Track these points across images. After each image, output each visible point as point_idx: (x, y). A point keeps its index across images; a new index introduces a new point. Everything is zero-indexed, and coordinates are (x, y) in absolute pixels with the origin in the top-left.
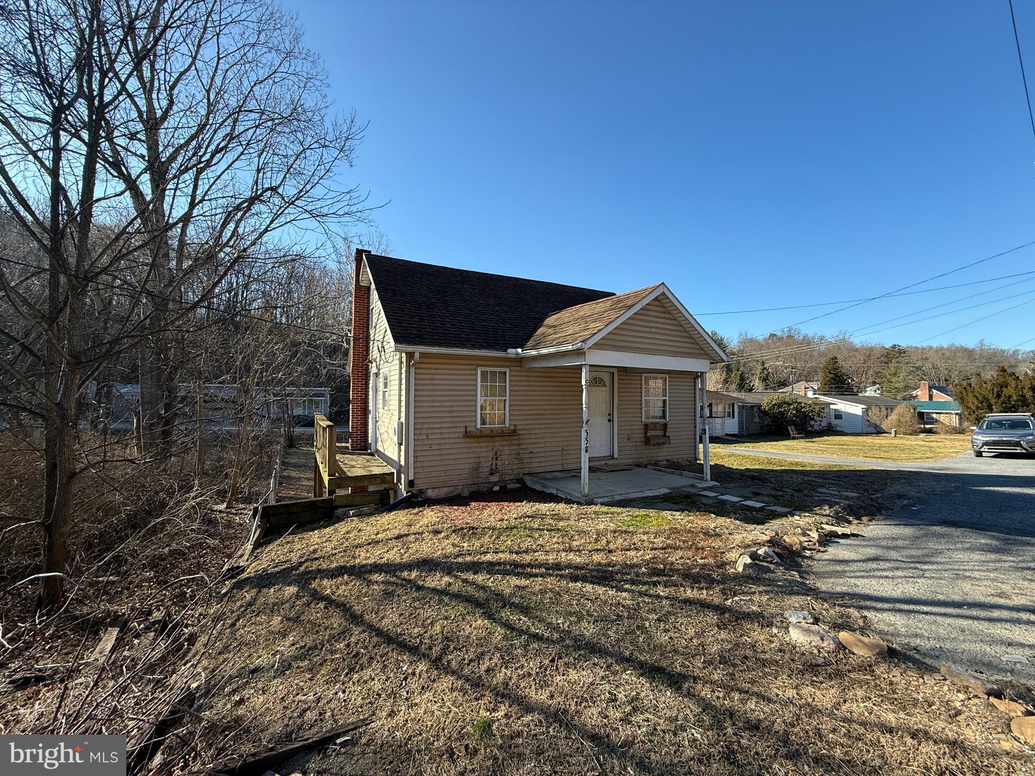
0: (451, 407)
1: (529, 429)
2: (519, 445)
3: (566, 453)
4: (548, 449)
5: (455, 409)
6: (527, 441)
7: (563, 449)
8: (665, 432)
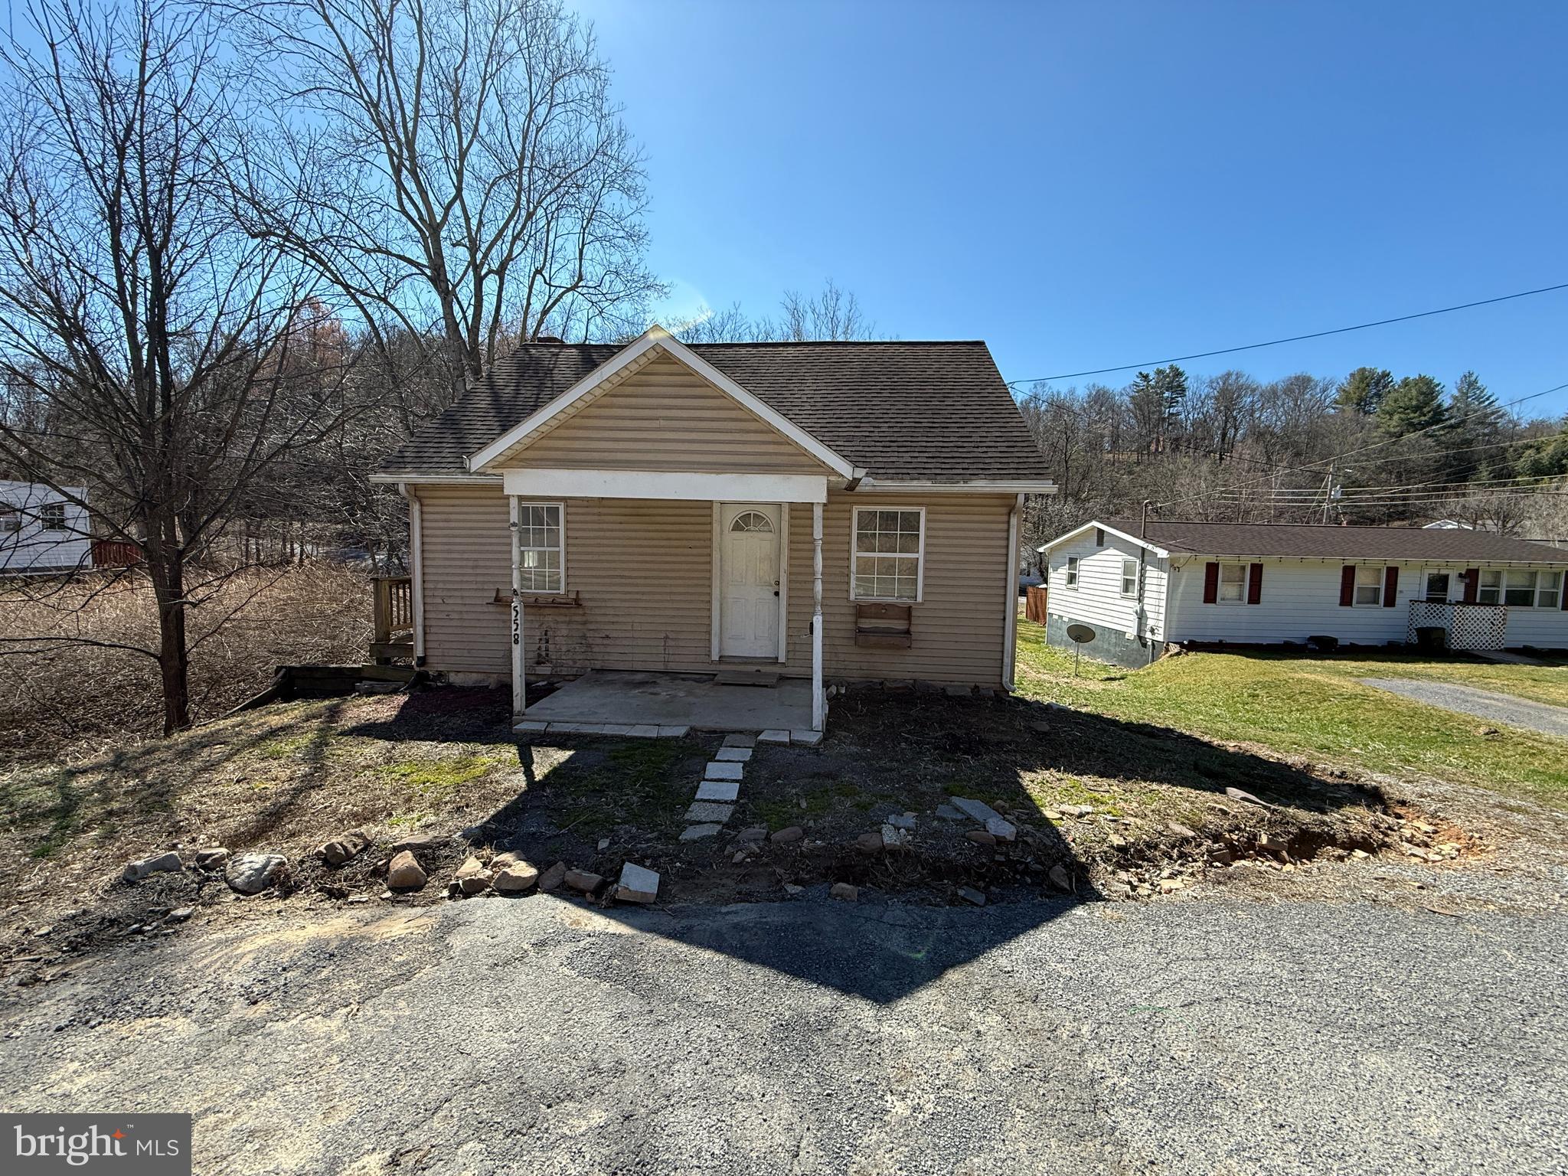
0: (476, 560)
1: (604, 600)
2: (585, 623)
3: (672, 643)
4: (636, 635)
5: (481, 563)
6: (599, 619)
7: (667, 638)
8: (910, 624)
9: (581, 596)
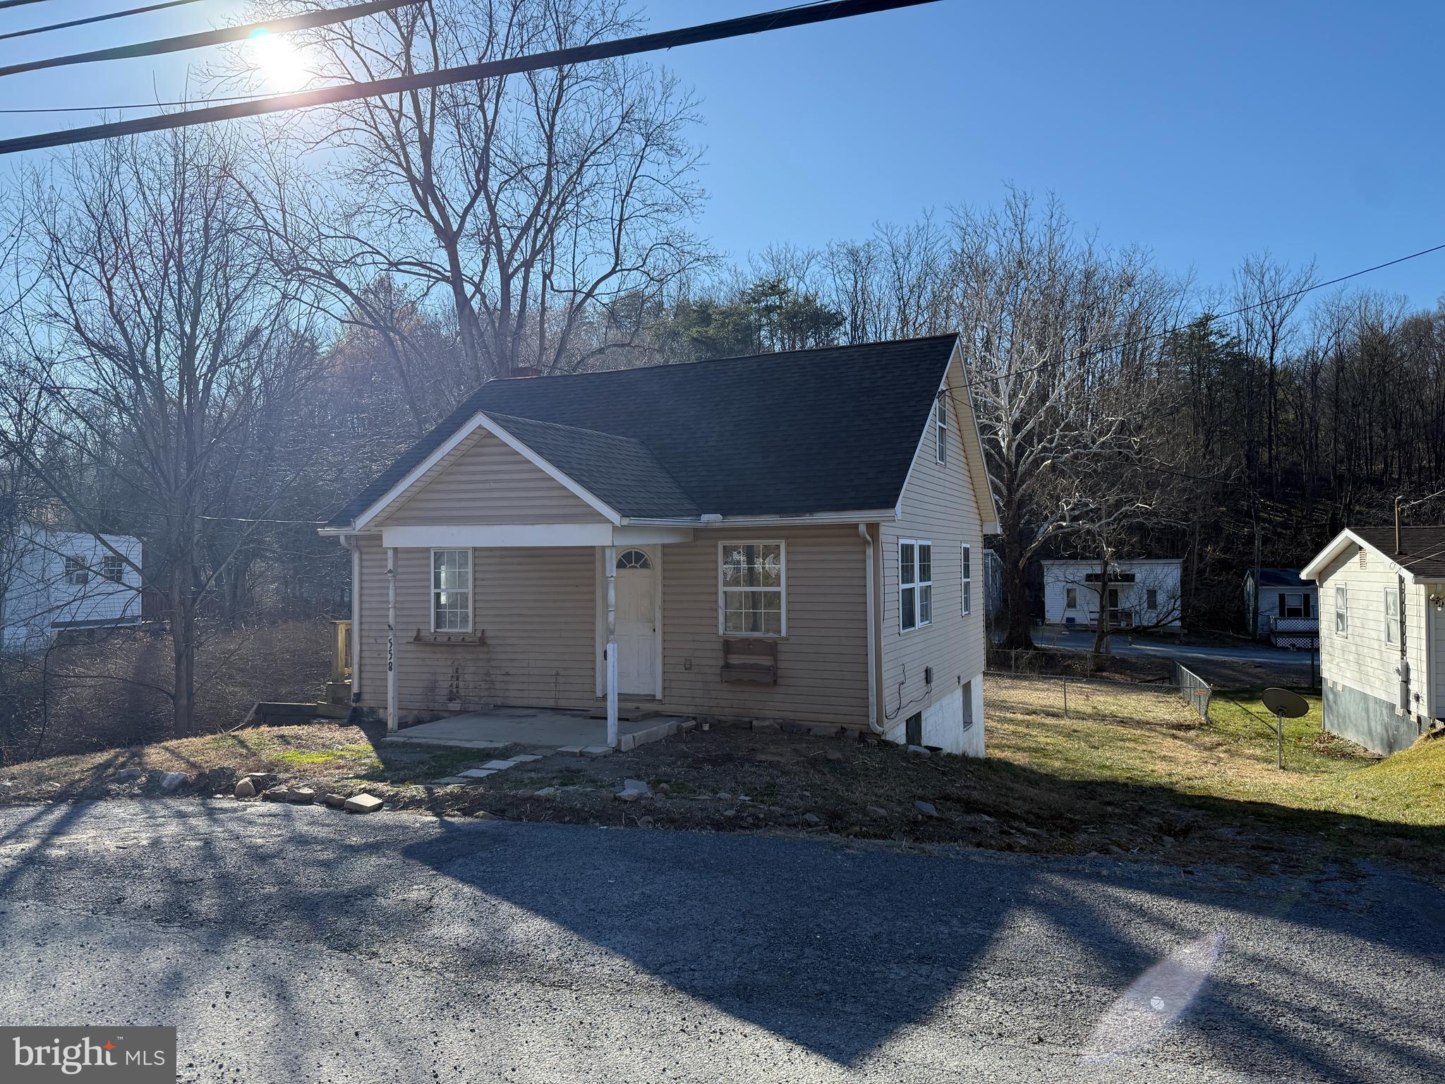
1: (506, 638)
2: (489, 660)
3: (562, 680)
4: (531, 672)
5: (406, 605)
6: (501, 656)
7: (557, 674)
8: (776, 660)
9: (487, 634)
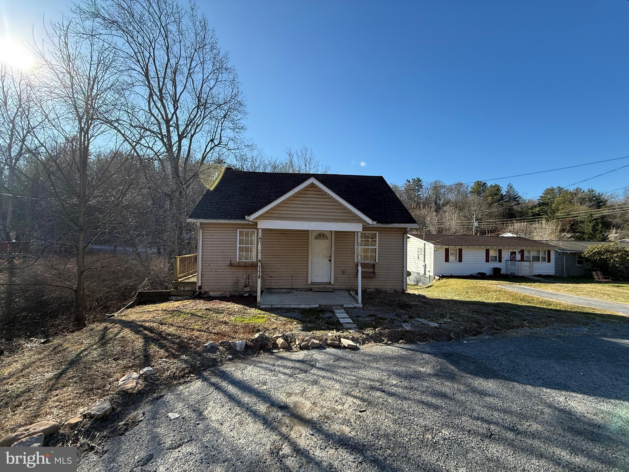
1: (270, 263)
3: (294, 278)
4: (282, 275)
5: (225, 251)
6: (268, 270)
7: (292, 276)
8: (374, 270)
